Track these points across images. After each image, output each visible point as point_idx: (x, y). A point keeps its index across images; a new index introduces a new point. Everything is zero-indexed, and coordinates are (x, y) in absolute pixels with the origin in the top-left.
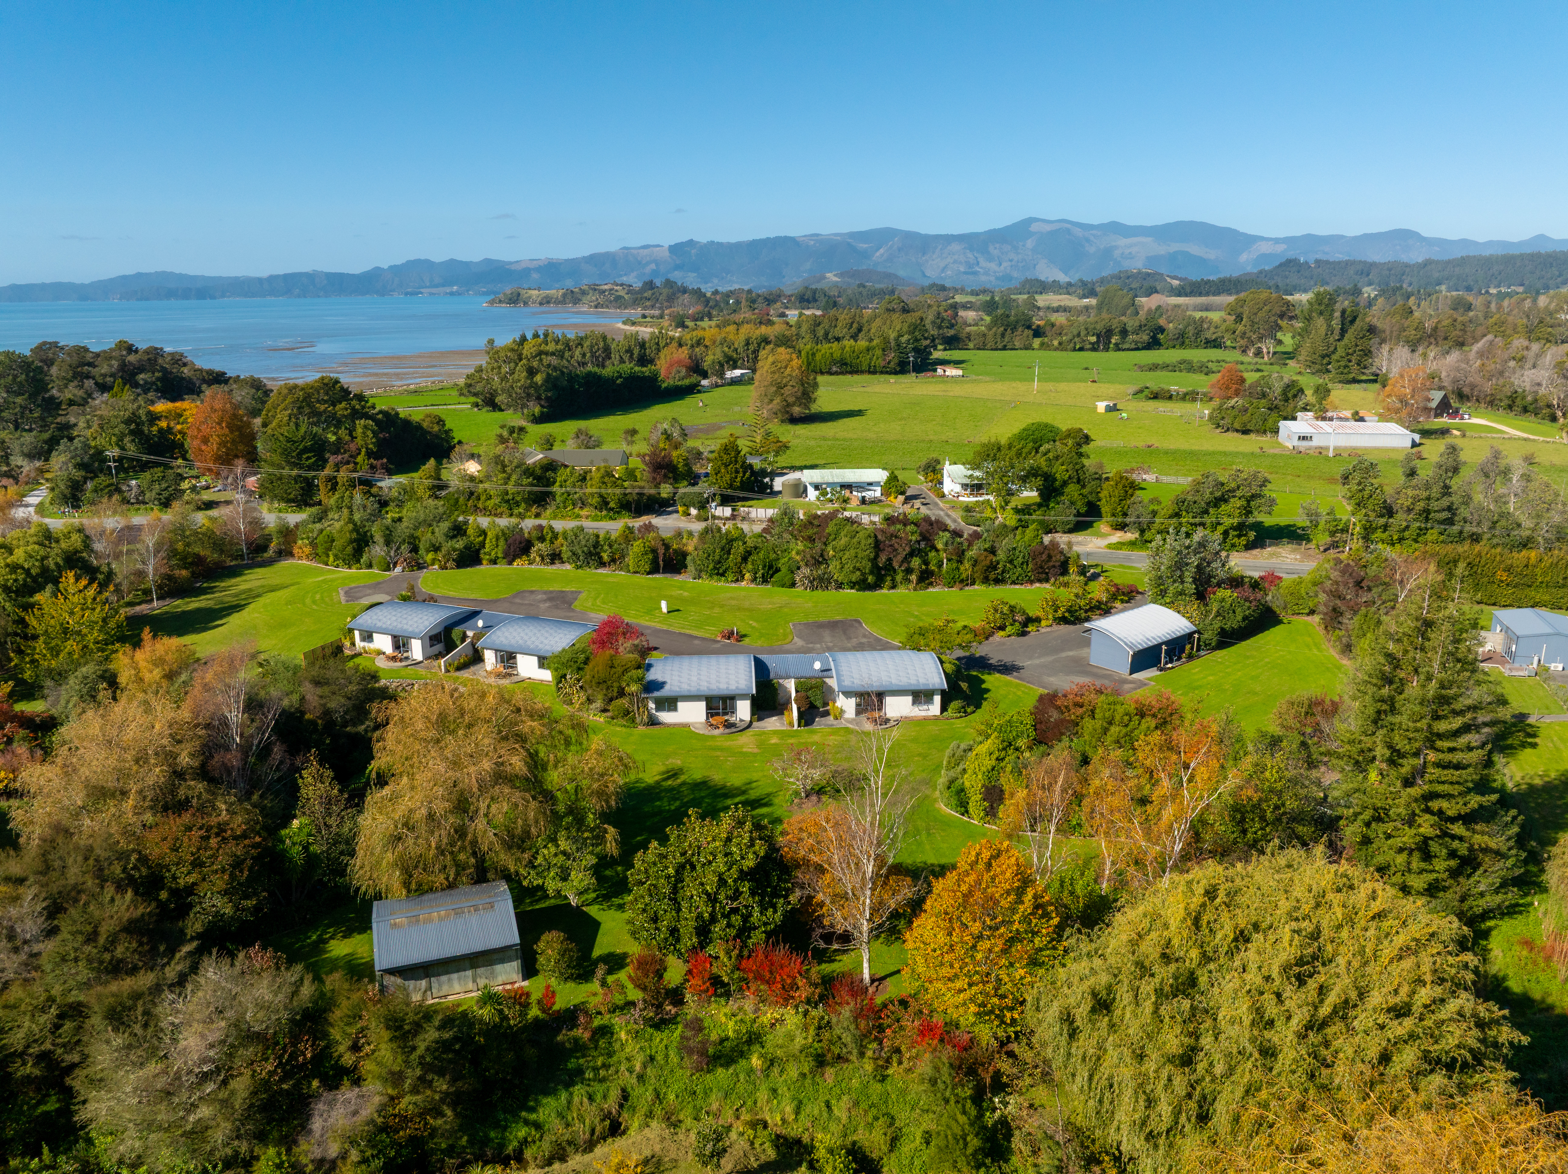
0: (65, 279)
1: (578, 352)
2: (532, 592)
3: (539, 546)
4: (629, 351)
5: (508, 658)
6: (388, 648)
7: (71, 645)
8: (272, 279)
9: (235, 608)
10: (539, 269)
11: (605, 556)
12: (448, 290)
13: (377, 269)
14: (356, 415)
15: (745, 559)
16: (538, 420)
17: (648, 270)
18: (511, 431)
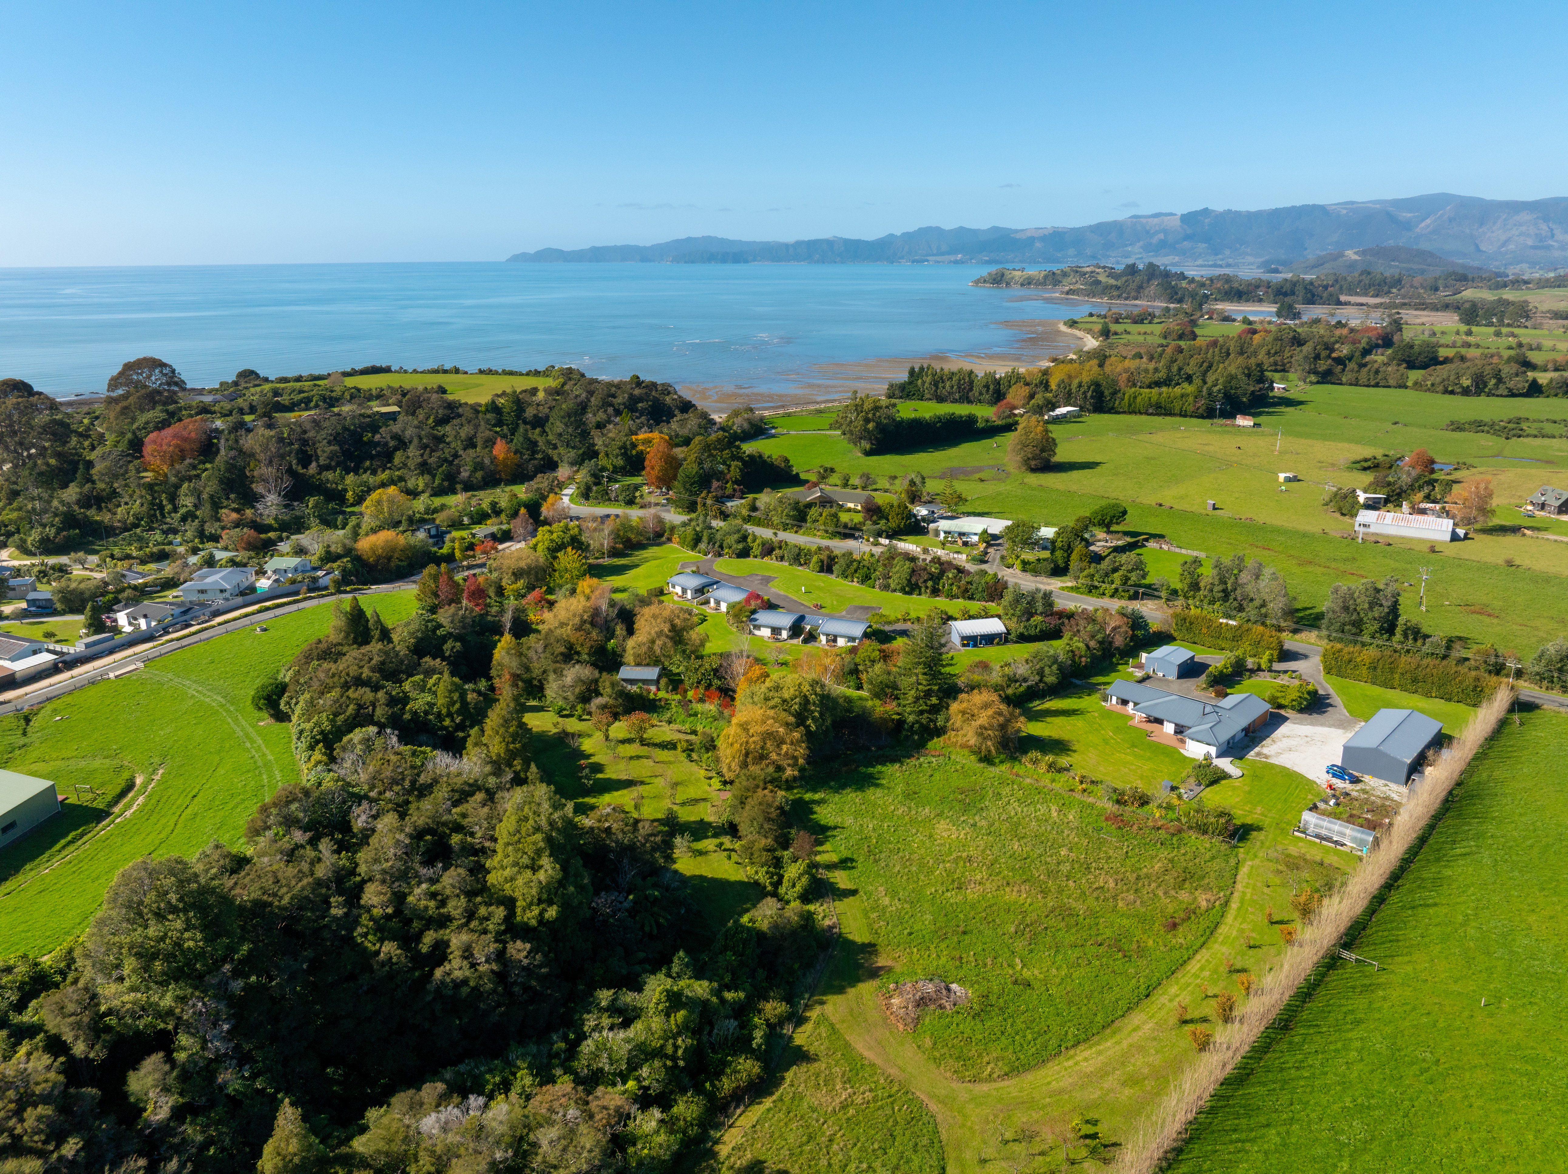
0: (632, 243)
1: (948, 384)
3: (777, 552)
4: (987, 386)
5: (718, 603)
6: (680, 593)
7: (567, 575)
8: (799, 244)
9: (637, 566)
10: (1043, 239)
12: (952, 258)
13: (892, 235)
14: (733, 457)
15: (856, 571)
16: (868, 453)
17: (1155, 240)
18: (826, 470)
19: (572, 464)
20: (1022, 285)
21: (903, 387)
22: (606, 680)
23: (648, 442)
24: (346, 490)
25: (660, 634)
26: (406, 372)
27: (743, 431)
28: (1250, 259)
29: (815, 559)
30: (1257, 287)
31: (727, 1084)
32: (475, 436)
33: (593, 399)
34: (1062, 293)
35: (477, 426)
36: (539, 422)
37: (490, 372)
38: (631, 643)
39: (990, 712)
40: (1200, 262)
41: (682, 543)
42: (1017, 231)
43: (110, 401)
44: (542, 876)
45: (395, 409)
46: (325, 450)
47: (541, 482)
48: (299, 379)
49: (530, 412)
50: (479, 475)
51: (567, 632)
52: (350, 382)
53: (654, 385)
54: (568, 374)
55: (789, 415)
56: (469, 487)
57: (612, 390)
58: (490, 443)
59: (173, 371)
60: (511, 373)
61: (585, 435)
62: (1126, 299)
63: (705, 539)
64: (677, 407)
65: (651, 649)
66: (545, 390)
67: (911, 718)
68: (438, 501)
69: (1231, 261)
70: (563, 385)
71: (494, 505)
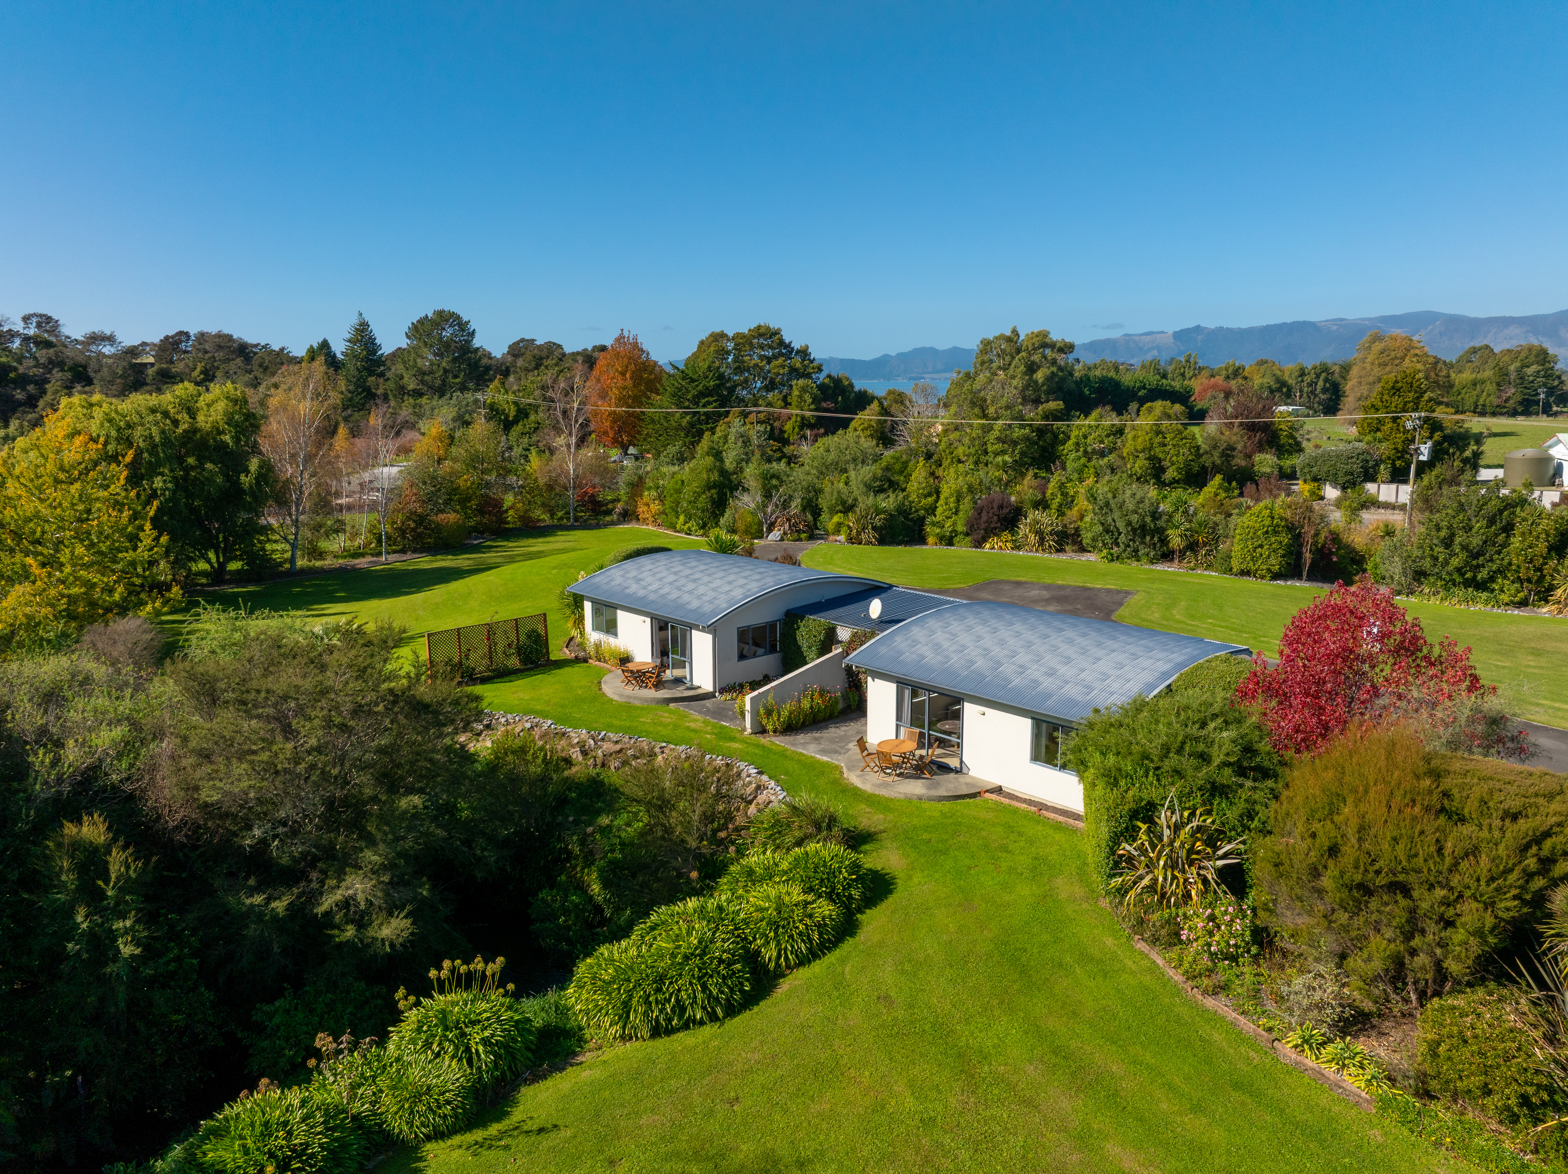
2: (1019, 584)
3: (1035, 516)
5: (936, 711)
6: (641, 651)
11: (1176, 541)
14: (795, 373)
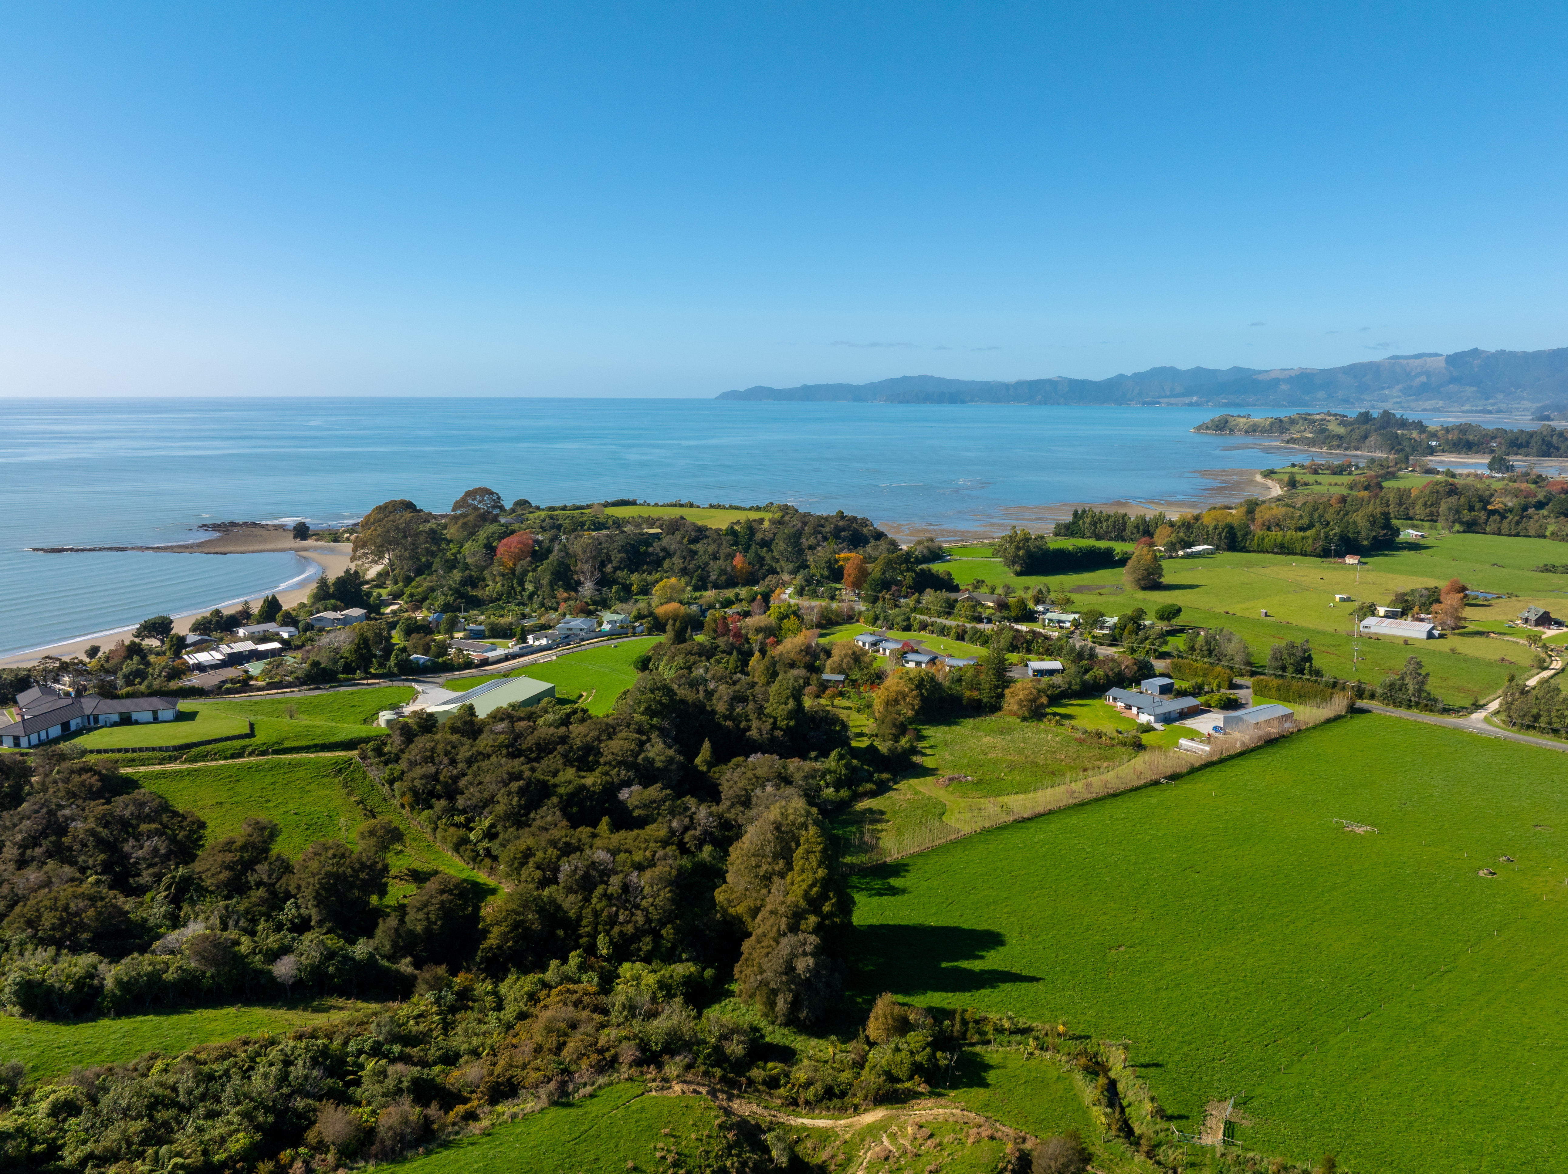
1: (1105, 525)
3: (929, 628)
5: (884, 650)
6: (861, 645)
7: (790, 633)
8: (1020, 384)
9: (834, 633)
10: (1289, 380)
12: (1187, 400)
13: (1121, 376)
15: (979, 638)
16: (1018, 574)
17: (1416, 382)
18: (978, 582)
19: (790, 573)
20: (1246, 432)
21: (1067, 527)
22: (814, 678)
23: (848, 559)
24: (632, 584)
25: (846, 655)
26: (649, 505)
27: (924, 556)
28: (1526, 404)
29: (954, 631)
30: (1494, 438)
31: (861, 789)
32: (718, 552)
33: (806, 528)
34: (1283, 441)
35: (720, 545)
36: (766, 544)
37: (719, 507)
38: (829, 661)
39: (1026, 692)
40: (1467, 407)
41: (866, 623)
42: (1260, 372)
43: (455, 518)
44: (789, 706)
45: (659, 531)
46: (617, 557)
47: (771, 580)
48: (564, 508)
49: (758, 536)
50: (723, 578)
51: (792, 655)
52: (610, 511)
53: (855, 519)
54: (785, 509)
55: (965, 547)
56: (716, 586)
57: (821, 522)
58: (731, 556)
59: (499, 498)
60: (737, 508)
61: (800, 552)
62: (1346, 449)
63: (881, 618)
64: (872, 536)
65: (840, 665)
66: (770, 520)
67: (985, 700)
68: (698, 594)
69: (1503, 406)
70: (783, 517)
71: (737, 595)
